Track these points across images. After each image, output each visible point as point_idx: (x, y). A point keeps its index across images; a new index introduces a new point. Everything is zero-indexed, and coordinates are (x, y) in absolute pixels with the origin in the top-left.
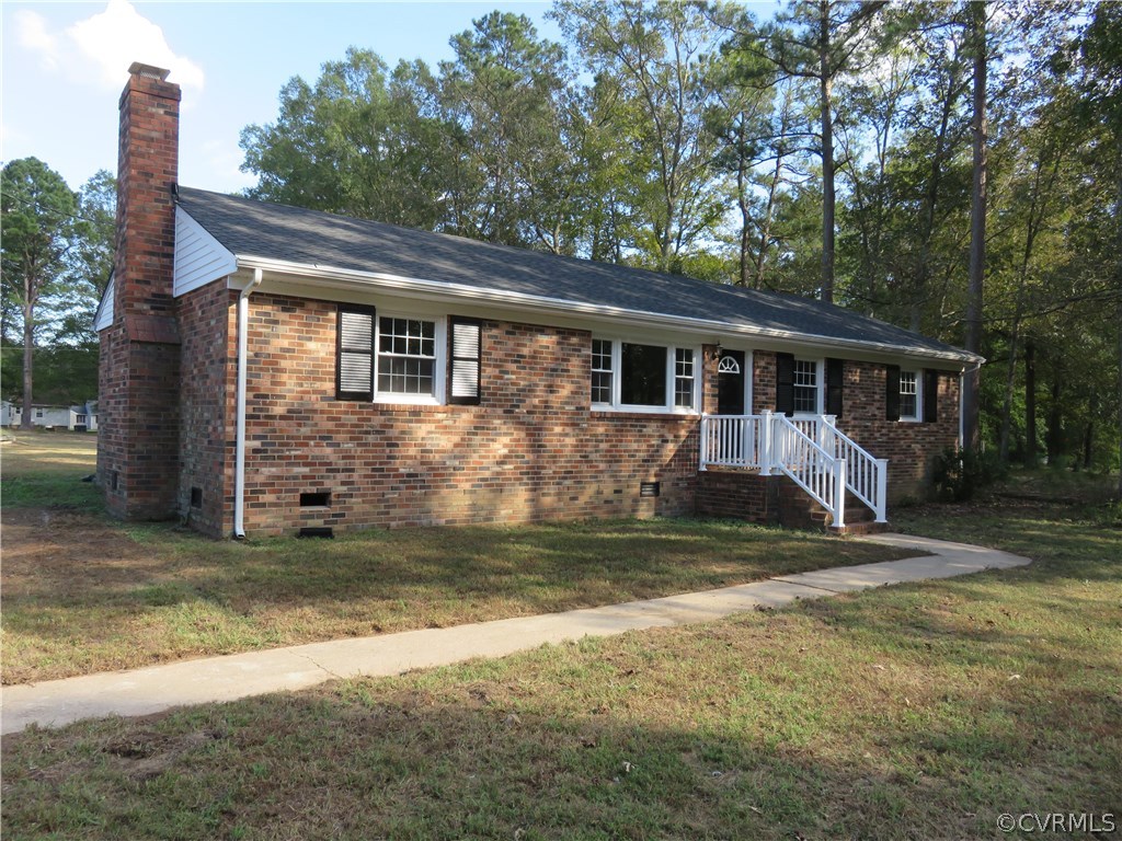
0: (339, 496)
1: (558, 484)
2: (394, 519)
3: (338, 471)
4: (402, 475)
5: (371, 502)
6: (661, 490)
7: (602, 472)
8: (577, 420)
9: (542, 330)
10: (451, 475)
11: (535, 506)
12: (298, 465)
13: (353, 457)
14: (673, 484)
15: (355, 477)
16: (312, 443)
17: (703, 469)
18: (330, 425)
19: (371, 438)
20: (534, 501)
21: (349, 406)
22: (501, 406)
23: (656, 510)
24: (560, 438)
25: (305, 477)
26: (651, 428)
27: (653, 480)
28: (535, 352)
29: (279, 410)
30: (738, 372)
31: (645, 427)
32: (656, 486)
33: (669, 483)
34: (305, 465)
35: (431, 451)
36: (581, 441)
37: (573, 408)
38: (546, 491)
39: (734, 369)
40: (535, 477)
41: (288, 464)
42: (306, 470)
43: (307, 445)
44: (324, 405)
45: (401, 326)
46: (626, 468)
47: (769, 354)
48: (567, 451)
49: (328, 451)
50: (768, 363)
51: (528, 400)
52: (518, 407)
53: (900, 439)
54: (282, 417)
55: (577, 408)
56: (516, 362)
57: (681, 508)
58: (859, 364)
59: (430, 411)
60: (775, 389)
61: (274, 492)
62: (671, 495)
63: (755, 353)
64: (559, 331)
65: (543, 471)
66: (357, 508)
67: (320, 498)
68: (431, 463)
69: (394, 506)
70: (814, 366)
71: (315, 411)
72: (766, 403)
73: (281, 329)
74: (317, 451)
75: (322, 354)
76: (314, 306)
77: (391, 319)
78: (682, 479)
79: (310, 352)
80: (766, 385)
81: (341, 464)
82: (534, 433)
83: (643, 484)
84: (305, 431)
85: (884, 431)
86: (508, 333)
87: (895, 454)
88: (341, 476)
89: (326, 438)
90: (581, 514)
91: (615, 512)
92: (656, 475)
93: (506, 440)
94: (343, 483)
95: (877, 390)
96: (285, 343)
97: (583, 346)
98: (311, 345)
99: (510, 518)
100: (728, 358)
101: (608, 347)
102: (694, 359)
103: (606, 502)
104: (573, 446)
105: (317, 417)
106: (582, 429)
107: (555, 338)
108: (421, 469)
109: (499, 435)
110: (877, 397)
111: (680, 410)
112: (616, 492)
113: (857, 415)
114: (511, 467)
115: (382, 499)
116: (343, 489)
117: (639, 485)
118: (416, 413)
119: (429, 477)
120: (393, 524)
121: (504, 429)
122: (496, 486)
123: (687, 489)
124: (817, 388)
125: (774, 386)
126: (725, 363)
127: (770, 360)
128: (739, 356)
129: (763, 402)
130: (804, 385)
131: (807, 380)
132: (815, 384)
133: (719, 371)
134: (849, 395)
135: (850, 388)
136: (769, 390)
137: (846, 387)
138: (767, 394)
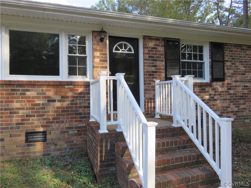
6: (48, 137)
14: (62, 132)
23: (43, 151)
27: (40, 129)
30: (133, 52)
31: (28, 91)
32: (44, 133)
33: (57, 132)
39: (129, 50)
47: (157, 39)
50: (156, 45)
57: (70, 149)
60: (164, 63)
62: (60, 140)
63: (145, 37)
70: (201, 49)
72: (156, 72)
78: (71, 128)
80: (156, 60)
83: (29, 133)
92: (43, 126)
100: (123, 43)
102: (87, 42)
111: (78, 79)
113: (238, 79)
117: (24, 134)
123: (78, 134)
124: (204, 63)
125: (162, 61)
126: (121, 46)
127: (157, 42)
128: (134, 42)
129: (153, 72)
130: (192, 61)
131: (195, 57)
132: (202, 60)
133: (114, 51)
134: (230, 66)
135: (230, 61)
136: (158, 63)
137: (227, 61)
138: (156, 66)
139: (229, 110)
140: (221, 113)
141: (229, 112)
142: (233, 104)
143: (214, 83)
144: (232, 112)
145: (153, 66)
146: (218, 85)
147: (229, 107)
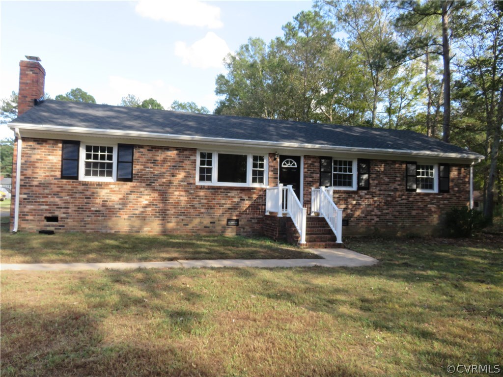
0: (62, 218)
1: (176, 218)
2: (88, 229)
3: (61, 208)
4: (93, 211)
5: (77, 221)
6: (240, 223)
7: (202, 213)
8: (189, 187)
9: (167, 148)
10: (117, 211)
11: (163, 227)
12: (43, 205)
13: (69, 203)
14: (248, 221)
15: (70, 211)
16: (50, 196)
17: (267, 214)
18: (58, 189)
19: (77, 195)
20: (163, 225)
21: (67, 182)
22: (144, 182)
23: (237, 232)
24: (178, 196)
25: (46, 210)
26: (232, 194)
27: (235, 218)
28: (165, 158)
29: (35, 183)
30: (296, 166)
31: (229, 193)
32: (237, 221)
33: (245, 220)
34: (47, 205)
35: (107, 201)
36: (190, 198)
37: (185, 183)
38: (170, 221)
39: (294, 165)
40: (163, 215)
41: (39, 205)
42: (47, 207)
43: (47, 197)
44: (56, 181)
45: (96, 149)
46: (218, 212)
47: (314, 157)
48: (183, 203)
49: (57, 200)
50: (313, 162)
51: (159, 180)
52: (154, 183)
53: (418, 202)
54: (36, 186)
55: (188, 184)
56: (153, 163)
57: (253, 232)
58: (382, 161)
59: (107, 184)
60: (319, 175)
61: (32, 215)
62: (247, 225)
63: (305, 157)
64: (177, 149)
65: (168, 212)
66: (70, 224)
67: (55, 219)
68: (107, 206)
69: (88, 224)
70: (350, 163)
71: (51, 184)
72: (313, 182)
73: (36, 151)
74: (52, 200)
75: (55, 161)
76: (51, 142)
77: (91, 146)
78: (254, 218)
79: (49, 160)
80: (313, 173)
81: (63, 205)
82: (164, 195)
83: (229, 220)
84: (47, 191)
85: (404, 197)
86: (149, 150)
87: (414, 210)
88: (63, 210)
89: (56, 194)
90: (190, 232)
91: (211, 232)
92: (237, 216)
93: (148, 197)
94: (64, 213)
95: (398, 175)
96: (38, 157)
97: (191, 155)
98: (50, 157)
99: (150, 232)
100: (289, 160)
101: (210, 156)
102: (265, 161)
103: (205, 227)
104: (185, 201)
105: (52, 186)
106: (191, 193)
107: (175, 152)
108: (101, 209)
109: (144, 195)
110: (398, 179)
111: (257, 185)
112: (211, 223)
113: (382, 188)
114: (150, 209)
115: (82, 220)
116: (64, 215)
117: (226, 220)
118: (100, 185)
120: (88, 231)
121: (146, 192)
122: (143, 217)
123: (258, 223)
124: (352, 175)
125: (318, 173)
126: (287, 162)
127: (314, 160)
128: (297, 159)
129: (310, 181)
130: (343, 173)
131: (345, 171)
132: (351, 172)
133: (283, 166)
134: (375, 178)
135: (376, 174)
136: (314, 175)
137: (373, 174)
138: (313, 177)
139: (373, 213)
140: (365, 215)
141: (373, 215)
142: (377, 209)
143: (360, 192)
144: (375, 215)
145: (310, 177)
146: (363, 193)
147: (373, 211)
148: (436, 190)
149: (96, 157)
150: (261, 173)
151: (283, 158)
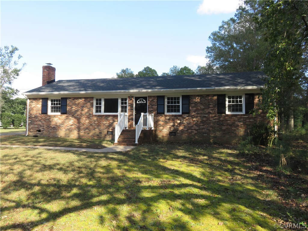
0: (42, 131)
1: (84, 130)
2: (51, 135)
3: (42, 126)
4: (52, 127)
5: (47, 132)
6: (113, 133)
7: (96, 128)
8: (89, 116)
9: (80, 98)
10: (61, 128)
11: (79, 135)
12: (36, 125)
13: (44, 124)
15: (44, 127)
18: (41, 119)
19: (47, 121)
20: (79, 134)
21: (43, 115)
22: (71, 114)
23: (112, 138)
24: (85, 121)
25: (37, 127)
26: (110, 118)
27: (111, 131)
28: (79, 103)
29: (33, 116)
30: (145, 102)
31: (108, 118)
34: (37, 125)
35: (57, 123)
36: (90, 121)
37: (88, 114)
38: (82, 132)
39: (144, 102)
40: (79, 129)
41: (35, 125)
42: (37, 126)
43: (37, 122)
44: (40, 115)
45: (55, 101)
46: (102, 128)
47: (154, 97)
48: (87, 123)
49: (40, 123)
50: (153, 99)
51: (77, 113)
52: (75, 114)
53: (228, 120)
54: (34, 117)
55: (89, 114)
56: (74, 105)
58: (198, 96)
59: (57, 116)
60: (156, 107)
61: (33, 129)
63: (149, 97)
64: (85, 98)
65: (81, 128)
66: (45, 133)
67: (39, 131)
68: (57, 125)
69: (51, 133)
70: (178, 98)
71: (38, 116)
72: (153, 110)
73: (34, 103)
74: (39, 123)
75: (40, 107)
76: (38, 99)
77: (53, 100)
79: (38, 107)
80: (153, 106)
81: (42, 125)
82: (78, 119)
83: (108, 132)
84: (37, 120)
85: (216, 118)
86: (73, 100)
87: (225, 126)
88: (42, 127)
89: (40, 121)
90: (90, 137)
91: (99, 138)
92: (112, 130)
93: (72, 121)
94: (43, 128)
95: (211, 103)
96: (34, 106)
97: (91, 100)
98: (38, 106)
99: (74, 137)
100: (141, 99)
101: (100, 100)
102: (127, 100)
103: (97, 135)
104: (88, 122)
105: (39, 117)
106: (90, 119)
107: (83, 99)
108: (55, 126)
109: (71, 120)
110: (211, 106)
112: (100, 133)
113: (199, 113)
114: (74, 126)
115: (49, 132)
116: (43, 129)
117: (107, 132)
118: (55, 116)
119: (56, 128)
120: (51, 136)
121: (72, 119)
122: (70, 130)
125: (156, 106)
126: (140, 100)
127: (154, 98)
128: (145, 98)
129: (151, 110)
130: (173, 104)
131: (175, 103)
132: (179, 104)
133: (137, 103)
134: (194, 106)
135: (194, 104)
136: (154, 107)
137: (192, 104)
138: (153, 108)
139: (193, 128)
140: (187, 129)
141: (192, 129)
142: (196, 126)
143: (183, 115)
144: (194, 129)
145: (151, 108)
146: (185, 116)
147: (193, 127)
148: (244, 112)
149: (54, 104)
150: (126, 107)
151: (137, 99)
